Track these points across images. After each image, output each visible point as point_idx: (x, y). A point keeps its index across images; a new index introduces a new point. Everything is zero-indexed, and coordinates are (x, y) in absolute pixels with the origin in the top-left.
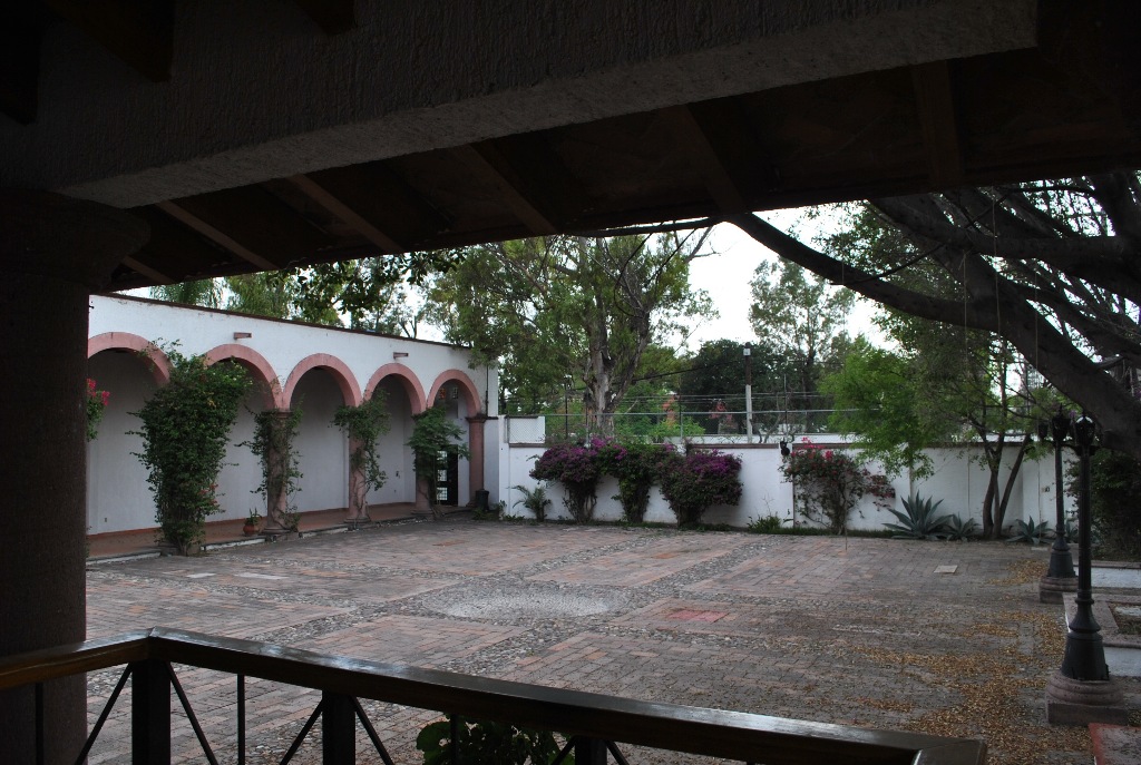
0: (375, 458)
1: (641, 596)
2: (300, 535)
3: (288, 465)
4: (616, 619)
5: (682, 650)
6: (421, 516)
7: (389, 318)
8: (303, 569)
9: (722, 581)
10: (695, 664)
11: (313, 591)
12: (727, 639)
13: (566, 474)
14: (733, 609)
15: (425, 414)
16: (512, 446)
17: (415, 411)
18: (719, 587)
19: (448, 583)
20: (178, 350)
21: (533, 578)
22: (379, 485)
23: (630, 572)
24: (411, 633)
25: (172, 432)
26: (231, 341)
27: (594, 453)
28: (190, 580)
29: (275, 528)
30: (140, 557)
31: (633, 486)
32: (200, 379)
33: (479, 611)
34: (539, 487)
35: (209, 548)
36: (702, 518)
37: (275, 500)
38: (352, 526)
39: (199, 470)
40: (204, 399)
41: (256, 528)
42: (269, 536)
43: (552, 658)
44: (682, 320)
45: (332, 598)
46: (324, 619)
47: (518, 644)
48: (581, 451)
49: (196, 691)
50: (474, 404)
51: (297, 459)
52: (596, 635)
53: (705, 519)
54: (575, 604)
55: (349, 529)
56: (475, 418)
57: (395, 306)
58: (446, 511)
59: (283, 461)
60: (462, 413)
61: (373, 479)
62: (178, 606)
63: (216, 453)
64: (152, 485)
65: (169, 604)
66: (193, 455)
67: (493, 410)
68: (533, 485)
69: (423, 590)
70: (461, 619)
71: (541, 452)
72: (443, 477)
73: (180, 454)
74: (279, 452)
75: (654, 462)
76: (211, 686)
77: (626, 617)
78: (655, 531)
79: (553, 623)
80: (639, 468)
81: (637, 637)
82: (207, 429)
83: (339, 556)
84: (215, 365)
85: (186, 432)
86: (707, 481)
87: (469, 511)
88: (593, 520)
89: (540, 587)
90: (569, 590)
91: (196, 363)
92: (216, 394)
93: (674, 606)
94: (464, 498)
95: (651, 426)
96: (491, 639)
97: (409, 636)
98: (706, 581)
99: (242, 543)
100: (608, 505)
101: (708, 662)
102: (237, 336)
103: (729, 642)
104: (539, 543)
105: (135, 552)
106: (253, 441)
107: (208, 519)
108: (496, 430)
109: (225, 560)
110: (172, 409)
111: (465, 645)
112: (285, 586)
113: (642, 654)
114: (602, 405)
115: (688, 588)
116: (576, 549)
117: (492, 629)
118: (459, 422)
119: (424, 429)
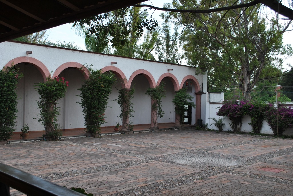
0: (161, 106)
1: (250, 161)
2: (134, 132)
3: (129, 108)
4: (238, 169)
5: (261, 182)
6: (177, 127)
7: (172, 58)
8: (130, 144)
9: (286, 157)
10: (265, 189)
11: (131, 151)
12: (281, 180)
13: (230, 114)
14: (287, 169)
15: (179, 91)
16: (211, 103)
17: (176, 90)
18: (284, 159)
19: (179, 151)
20: (92, 68)
21: (211, 151)
22: (162, 116)
23: (249, 151)
24: (160, 168)
25: (90, 96)
26: (110, 65)
27: (241, 106)
28: (93, 145)
29: (125, 129)
30: (79, 137)
31: (256, 119)
32: (98, 77)
33: (189, 162)
34: (220, 119)
35: (102, 135)
36: (284, 133)
37: (125, 120)
38: (152, 130)
39: (98, 108)
40: (100, 84)
41: (119, 129)
42: (123, 132)
43: (209, 181)
44: (280, 56)
45: (137, 154)
46: (132, 161)
47: (197, 175)
48: (236, 106)
49: (81, 182)
50: (198, 88)
51: (133, 106)
52: (228, 174)
53: (285, 133)
54: (225, 162)
55: (151, 131)
56: (198, 93)
57: (174, 54)
58: (187, 126)
59: (128, 106)
60: (194, 91)
61: (160, 114)
62: (85, 153)
63: (105, 103)
64: (84, 113)
65: (83, 153)
66: (96, 103)
67: (205, 90)
68: (218, 118)
69: (169, 153)
70: (179, 164)
71: (221, 106)
72: (186, 114)
73: (92, 103)
74: (126, 103)
75: (265, 110)
76: (86, 181)
77: (242, 168)
78: (264, 137)
79: (213, 168)
80: (259, 113)
81: (244, 176)
82: (101, 95)
83: (145, 140)
84: (104, 73)
85: (94, 96)
86: (286, 118)
87: (195, 127)
88: (240, 132)
89: (213, 155)
90: (224, 157)
91: (98, 72)
92: (104, 83)
93: (263, 166)
94: (194, 122)
95: (269, 98)
96: (188, 172)
97: (159, 169)
98: (279, 157)
99: (114, 134)
100: (247, 126)
101: (270, 188)
102: (112, 63)
103: (282, 181)
104: (217, 139)
105: (79, 135)
106: (118, 99)
107: (102, 125)
108: (205, 97)
109: (106, 139)
110: (90, 88)
111: (178, 174)
112: (123, 149)
113: (244, 183)
114: (246, 89)
115: (271, 159)
116: (230, 142)
117: (189, 168)
118: (192, 94)
119: (178, 97)
